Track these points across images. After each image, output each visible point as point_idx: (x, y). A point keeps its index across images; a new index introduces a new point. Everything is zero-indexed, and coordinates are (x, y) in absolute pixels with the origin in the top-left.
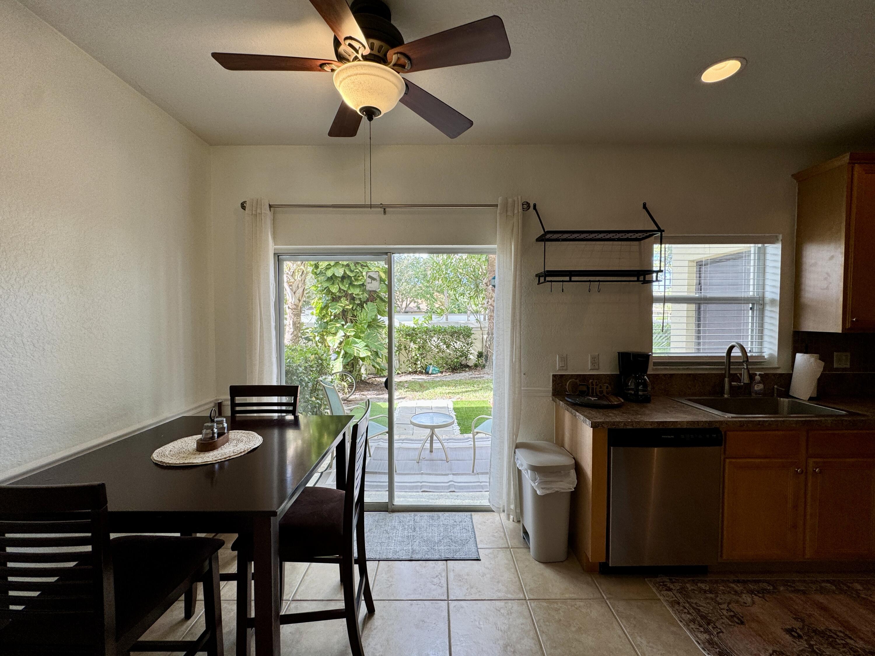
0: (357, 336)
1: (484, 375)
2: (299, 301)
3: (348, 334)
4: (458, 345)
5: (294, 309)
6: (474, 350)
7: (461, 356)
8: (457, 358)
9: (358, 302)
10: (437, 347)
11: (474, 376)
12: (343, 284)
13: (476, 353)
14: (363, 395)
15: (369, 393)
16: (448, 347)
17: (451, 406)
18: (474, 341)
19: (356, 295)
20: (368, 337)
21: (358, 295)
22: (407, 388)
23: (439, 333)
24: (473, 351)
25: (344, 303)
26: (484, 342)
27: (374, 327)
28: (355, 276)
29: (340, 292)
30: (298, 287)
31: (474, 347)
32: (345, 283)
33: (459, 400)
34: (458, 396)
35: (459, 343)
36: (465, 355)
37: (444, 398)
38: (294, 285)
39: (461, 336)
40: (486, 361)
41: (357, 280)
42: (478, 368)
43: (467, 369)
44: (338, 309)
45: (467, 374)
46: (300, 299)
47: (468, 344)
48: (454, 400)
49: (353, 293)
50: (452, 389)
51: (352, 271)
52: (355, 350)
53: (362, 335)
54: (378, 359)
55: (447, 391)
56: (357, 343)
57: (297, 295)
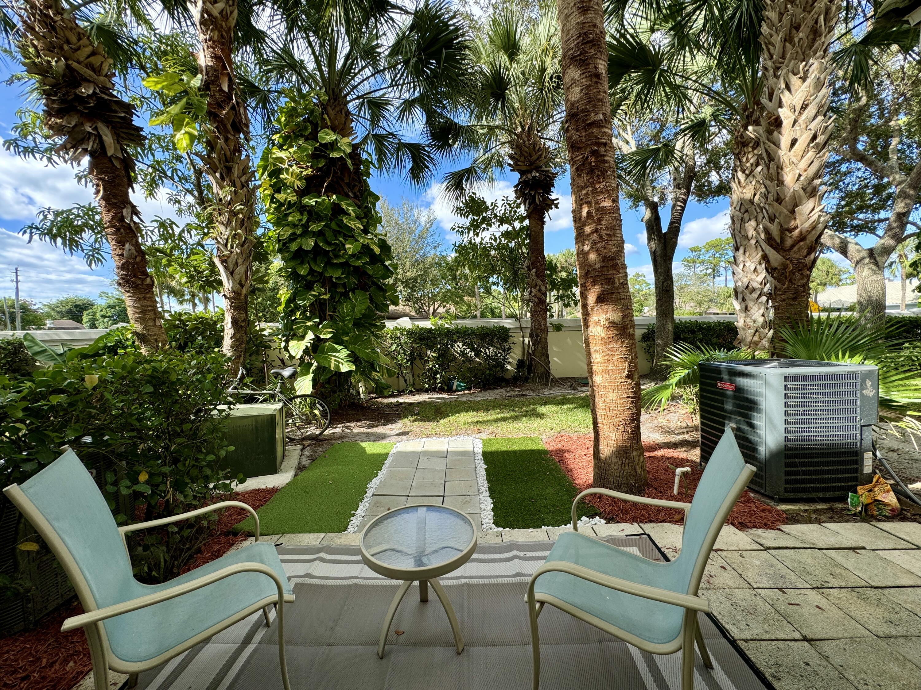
0: (336, 339)
1: (527, 393)
2: (242, 286)
3: (322, 336)
4: (491, 351)
5: (233, 298)
6: (513, 358)
7: (495, 366)
8: (490, 369)
9: (340, 290)
10: (463, 354)
11: (513, 393)
12: (316, 264)
13: (515, 362)
14: (348, 428)
15: (359, 424)
16: (477, 355)
17: (479, 449)
18: (512, 346)
19: (336, 278)
20: (356, 340)
21: (338, 278)
22: (417, 414)
23: (465, 335)
24: (511, 360)
25: (317, 291)
26: (526, 348)
27: (365, 327)
28: (335, 250)
29: (313, 275)
30: (237, 263)
31: (512, 354)
32: (318, 262)
33: (493, 437)
34: (491, 429)
35: (491, 349)
36: (500, 364)
37: (470, 432)
38: (230, 261)
39: (495, 340)
40: (529, 373)
41: (337, 256)
42: (518, 383)
43: (504, 384)
44: (308, 299)
45: (503, 391)
46: (243, 283)
47: (504, 350)
48: (485, 436)
49: (332, 277)
50: (481, 416)
51: (329, 244)
52: (333, 362)
53: (345, 339)
54: (374, 373)
55: (475, 419)
56: (336, 351)
57: (237, 277)
